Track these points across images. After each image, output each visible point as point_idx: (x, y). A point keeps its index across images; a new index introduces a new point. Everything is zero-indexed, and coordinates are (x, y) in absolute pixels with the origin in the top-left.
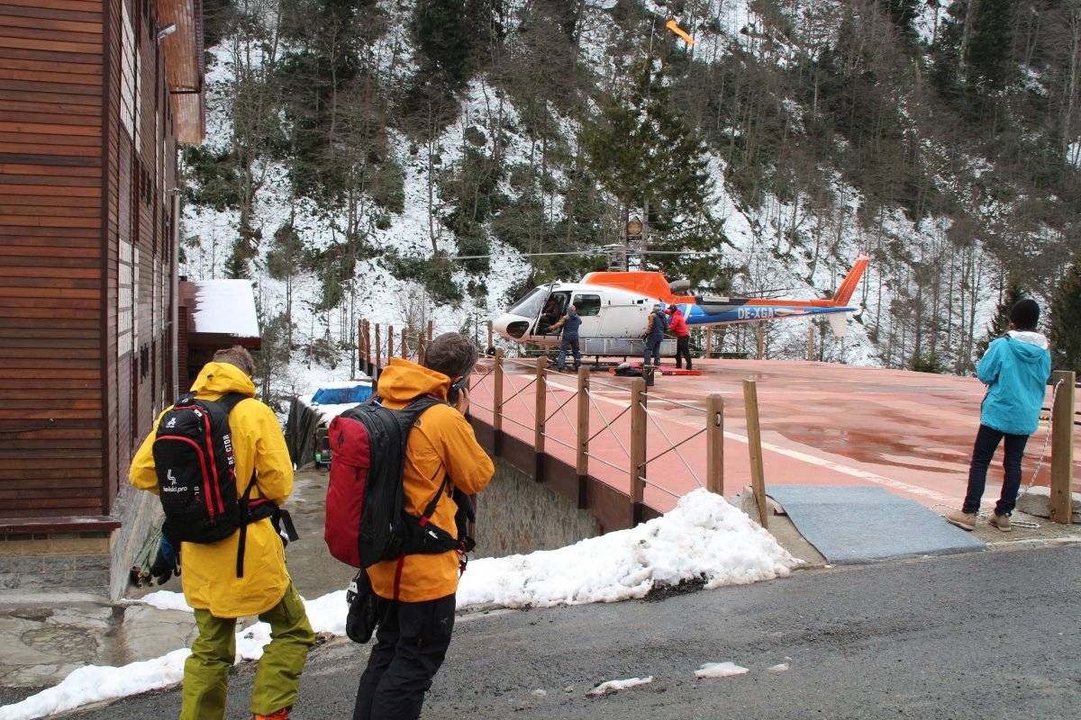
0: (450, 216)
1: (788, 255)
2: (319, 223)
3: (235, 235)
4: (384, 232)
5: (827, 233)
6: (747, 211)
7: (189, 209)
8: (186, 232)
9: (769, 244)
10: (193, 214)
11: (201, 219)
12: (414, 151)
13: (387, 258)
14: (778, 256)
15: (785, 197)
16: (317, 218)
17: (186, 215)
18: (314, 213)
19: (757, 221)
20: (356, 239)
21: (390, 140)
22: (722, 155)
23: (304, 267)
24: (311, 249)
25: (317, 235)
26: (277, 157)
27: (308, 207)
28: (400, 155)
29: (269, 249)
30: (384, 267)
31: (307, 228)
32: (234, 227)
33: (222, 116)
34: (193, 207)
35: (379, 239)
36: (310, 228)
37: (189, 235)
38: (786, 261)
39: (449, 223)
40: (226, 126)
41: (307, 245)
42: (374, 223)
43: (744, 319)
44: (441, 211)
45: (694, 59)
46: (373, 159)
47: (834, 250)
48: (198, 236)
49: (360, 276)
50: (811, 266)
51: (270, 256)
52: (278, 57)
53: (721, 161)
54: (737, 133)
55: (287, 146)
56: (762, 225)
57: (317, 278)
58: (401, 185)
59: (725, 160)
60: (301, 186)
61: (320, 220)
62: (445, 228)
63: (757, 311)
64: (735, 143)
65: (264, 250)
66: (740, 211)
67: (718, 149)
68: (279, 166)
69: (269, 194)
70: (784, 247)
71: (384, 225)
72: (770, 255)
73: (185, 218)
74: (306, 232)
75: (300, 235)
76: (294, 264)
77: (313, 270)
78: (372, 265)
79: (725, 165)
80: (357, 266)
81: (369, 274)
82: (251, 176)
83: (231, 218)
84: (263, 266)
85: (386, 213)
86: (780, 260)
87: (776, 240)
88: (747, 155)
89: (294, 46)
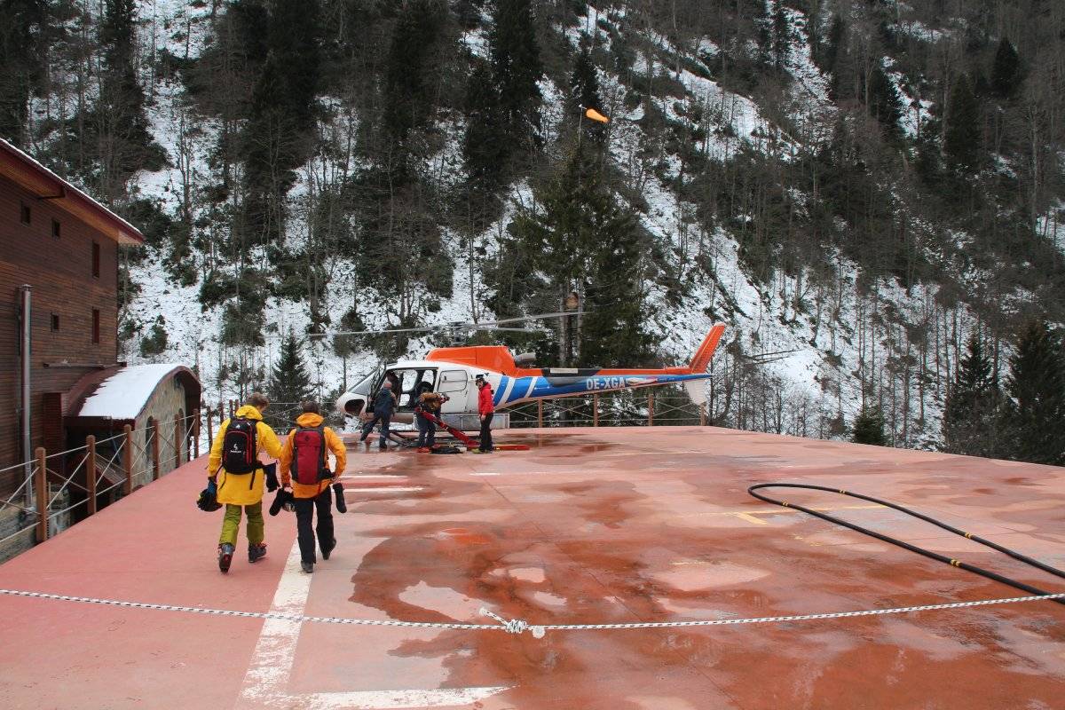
0: (493, 298)
1: (794, 321)
2: (380, 309)
3: (308, 320)
4: (434, 314)
5: (829, 301)
6: (758, 285)
7: (270, 301)
8: (266, 320)
9: (777, 313)
10: (274, 305)
11: (280, 309)
12: (463, 244)
13: (437, 337)
14: (784, 322)
15: (791, 271)
16: (378, 304)
17: (267, 306)
18: (376, 300)
19: (767, 292)
20: (409, 321)
21: (443, 237)
22: (735, 237)
23: (366, 346)
24: (371, 331)
25: (378, 319)
26: (347, 255)
27: (371, 295)
28: (450, 249)
29: (335, 332)
30: (433, 344)
31: (369, 313)
32: (307, 314)
33: (302, 223)
34: (274, 299)
35: (431, 320)
36: (372, 313)
37: (269, 322)
38: (792, 327)
39: (491, 304)
40: (306, 231)
41: (369, 328)
42: (426, 307)
43: (593, 389)
44: (485, 294)
45: (709, 158)
46: (426, 252)
47: (836, 315)
48: (276, 323)
49: (412, 352)
50: (815, 330)
51: (336, 338)
52: (350, 173)
53: (734, 243)
54: (748, 219)
55: (356, 245)
56: (771, 296)
57: (375, 356)
58: (450, 274)
59: (738, 241)
60: (364, 278)
61: (380, 306)
62: (487, 309)
63: (607, 380)
64: (748, 228)
65: (330, 332)
66: (751, 284)
67: (732, 232)
68: (348, 262)
69: (339, 285)
70: (790, 315)
71: (435, 308)
72: (778, 323)
73: (267, 309)
74: (368, 316)
75: (363, 320)
76: (358, 344)
77: (372, 349)
78: (423, 343)
79: (738, 246)
80: (409, 344)
81: (420, 350)
82: (324, 270)
83: (305, 307)
84: (330, 347)
85: (437, 298)
86: (788, 326)
87: (783, 308)
88: (757, 236)
89: (365, 163)
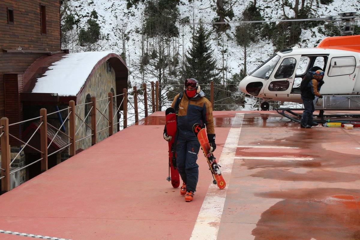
3: (215, 15)
4: (326, 6)
8: (180, 15)
11: (192, 5)
13: (327, 27)
17: (181, 2)
20: (302, 13)
23: (263, 36)
24: (268, 23)
25: (274, 12)
29: (237, 24)
30: (324, 33)
31: (267, 7)
32: (214, 9)
36: (269, 7)
37: (182, 17)
41: (267, 20)
48: (188, 17)
49: (304, 41)
51: (238, 29)
57: (271, 44)
65: (234, 25)
73: (180, 4)
74: (267, 10)
75: (262, 13)
76: (256, 34)
77: (269, 39)
78: (314, 33)
80: (302, 34)
81: (311, 39)
84: (233, 37)
